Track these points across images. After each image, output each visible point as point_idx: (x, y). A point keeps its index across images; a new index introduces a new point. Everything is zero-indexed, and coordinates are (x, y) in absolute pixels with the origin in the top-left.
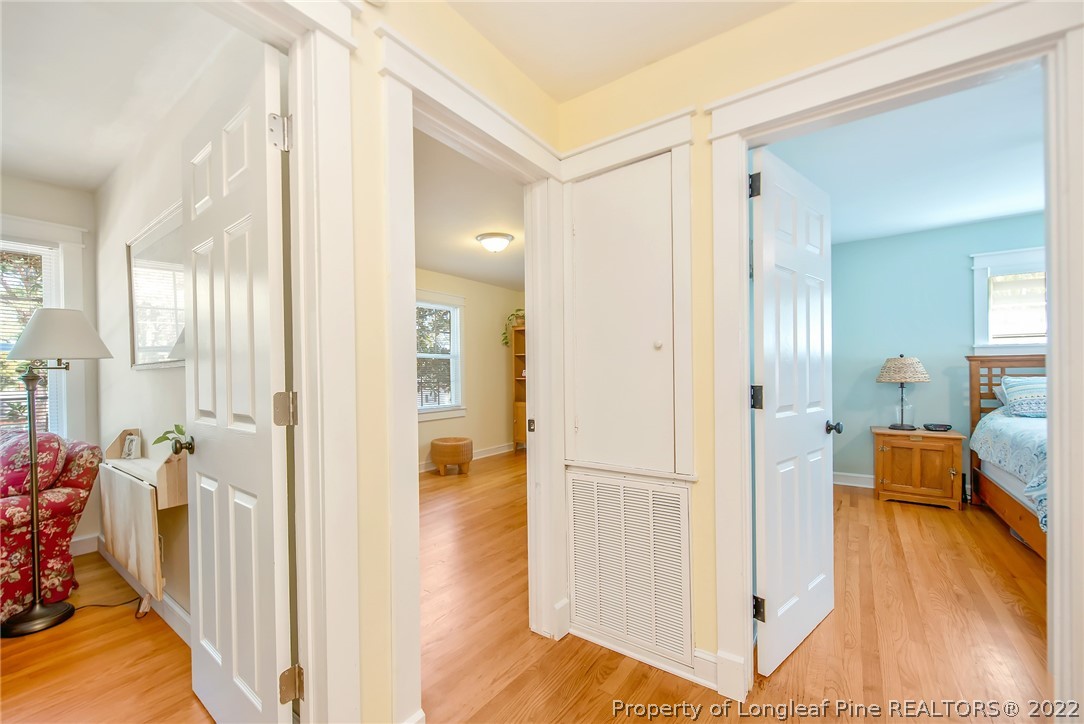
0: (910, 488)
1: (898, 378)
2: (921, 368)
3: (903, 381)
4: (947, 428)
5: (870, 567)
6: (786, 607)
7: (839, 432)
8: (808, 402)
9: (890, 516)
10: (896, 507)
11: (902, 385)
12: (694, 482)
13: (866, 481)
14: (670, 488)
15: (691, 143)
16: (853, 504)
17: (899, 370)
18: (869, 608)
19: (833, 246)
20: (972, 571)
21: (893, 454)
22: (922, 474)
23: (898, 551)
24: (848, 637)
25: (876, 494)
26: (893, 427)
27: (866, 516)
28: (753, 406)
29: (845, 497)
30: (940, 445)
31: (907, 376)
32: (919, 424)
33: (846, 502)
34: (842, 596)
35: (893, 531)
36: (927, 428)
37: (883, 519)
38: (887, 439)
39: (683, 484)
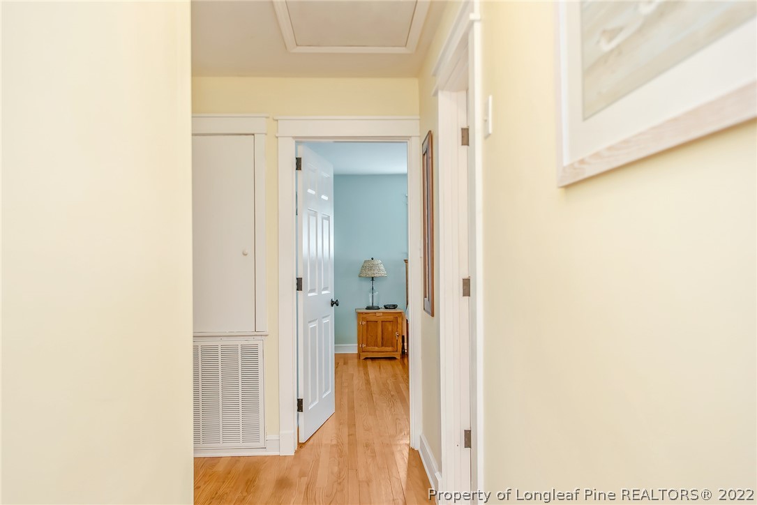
0: (376, 349)
1: (370, 274)
2: (382, 267)
3: (373, 276)
4: (395, 307)
5: (353, 392)
6: (312, 406)
7: (337, 305)
8: (323, 287)
9: (365, 367)
10: (369, 362)
11: (373, 278)
12: (266, 335)
13: (352, 349)
14: (252, 342)
15: (266, 134)
16: (345, 363)
17: (371, 268)
18: (351, 408)
19: (334, 175)
20: (401, 385)
21: (367, 326)
22: (382, 338)
23: (368, 382)
24: (342, 421)
25: (359, 355)
26: (368, 308)
27: (353, 369)
28: (297, 290)
29: (341, 361)
30: (391, 318)
31: (376, 271)
32: (381, 306)
33: (341, 363)
34: (338, 406)
35: (366, 374)
36: (386, 307)
37: (361, 369)
38: (365, 316)
39: (259, 338)
